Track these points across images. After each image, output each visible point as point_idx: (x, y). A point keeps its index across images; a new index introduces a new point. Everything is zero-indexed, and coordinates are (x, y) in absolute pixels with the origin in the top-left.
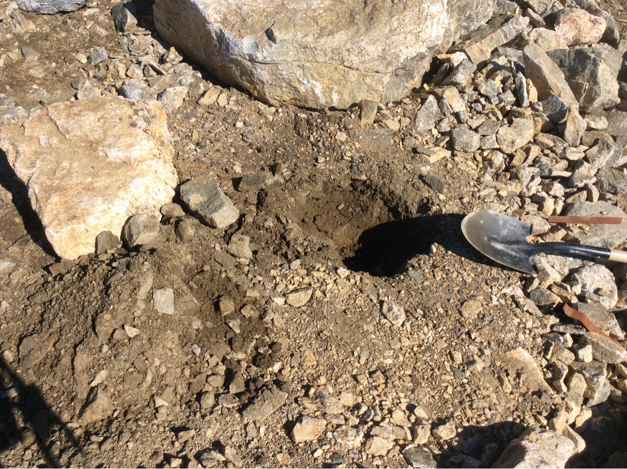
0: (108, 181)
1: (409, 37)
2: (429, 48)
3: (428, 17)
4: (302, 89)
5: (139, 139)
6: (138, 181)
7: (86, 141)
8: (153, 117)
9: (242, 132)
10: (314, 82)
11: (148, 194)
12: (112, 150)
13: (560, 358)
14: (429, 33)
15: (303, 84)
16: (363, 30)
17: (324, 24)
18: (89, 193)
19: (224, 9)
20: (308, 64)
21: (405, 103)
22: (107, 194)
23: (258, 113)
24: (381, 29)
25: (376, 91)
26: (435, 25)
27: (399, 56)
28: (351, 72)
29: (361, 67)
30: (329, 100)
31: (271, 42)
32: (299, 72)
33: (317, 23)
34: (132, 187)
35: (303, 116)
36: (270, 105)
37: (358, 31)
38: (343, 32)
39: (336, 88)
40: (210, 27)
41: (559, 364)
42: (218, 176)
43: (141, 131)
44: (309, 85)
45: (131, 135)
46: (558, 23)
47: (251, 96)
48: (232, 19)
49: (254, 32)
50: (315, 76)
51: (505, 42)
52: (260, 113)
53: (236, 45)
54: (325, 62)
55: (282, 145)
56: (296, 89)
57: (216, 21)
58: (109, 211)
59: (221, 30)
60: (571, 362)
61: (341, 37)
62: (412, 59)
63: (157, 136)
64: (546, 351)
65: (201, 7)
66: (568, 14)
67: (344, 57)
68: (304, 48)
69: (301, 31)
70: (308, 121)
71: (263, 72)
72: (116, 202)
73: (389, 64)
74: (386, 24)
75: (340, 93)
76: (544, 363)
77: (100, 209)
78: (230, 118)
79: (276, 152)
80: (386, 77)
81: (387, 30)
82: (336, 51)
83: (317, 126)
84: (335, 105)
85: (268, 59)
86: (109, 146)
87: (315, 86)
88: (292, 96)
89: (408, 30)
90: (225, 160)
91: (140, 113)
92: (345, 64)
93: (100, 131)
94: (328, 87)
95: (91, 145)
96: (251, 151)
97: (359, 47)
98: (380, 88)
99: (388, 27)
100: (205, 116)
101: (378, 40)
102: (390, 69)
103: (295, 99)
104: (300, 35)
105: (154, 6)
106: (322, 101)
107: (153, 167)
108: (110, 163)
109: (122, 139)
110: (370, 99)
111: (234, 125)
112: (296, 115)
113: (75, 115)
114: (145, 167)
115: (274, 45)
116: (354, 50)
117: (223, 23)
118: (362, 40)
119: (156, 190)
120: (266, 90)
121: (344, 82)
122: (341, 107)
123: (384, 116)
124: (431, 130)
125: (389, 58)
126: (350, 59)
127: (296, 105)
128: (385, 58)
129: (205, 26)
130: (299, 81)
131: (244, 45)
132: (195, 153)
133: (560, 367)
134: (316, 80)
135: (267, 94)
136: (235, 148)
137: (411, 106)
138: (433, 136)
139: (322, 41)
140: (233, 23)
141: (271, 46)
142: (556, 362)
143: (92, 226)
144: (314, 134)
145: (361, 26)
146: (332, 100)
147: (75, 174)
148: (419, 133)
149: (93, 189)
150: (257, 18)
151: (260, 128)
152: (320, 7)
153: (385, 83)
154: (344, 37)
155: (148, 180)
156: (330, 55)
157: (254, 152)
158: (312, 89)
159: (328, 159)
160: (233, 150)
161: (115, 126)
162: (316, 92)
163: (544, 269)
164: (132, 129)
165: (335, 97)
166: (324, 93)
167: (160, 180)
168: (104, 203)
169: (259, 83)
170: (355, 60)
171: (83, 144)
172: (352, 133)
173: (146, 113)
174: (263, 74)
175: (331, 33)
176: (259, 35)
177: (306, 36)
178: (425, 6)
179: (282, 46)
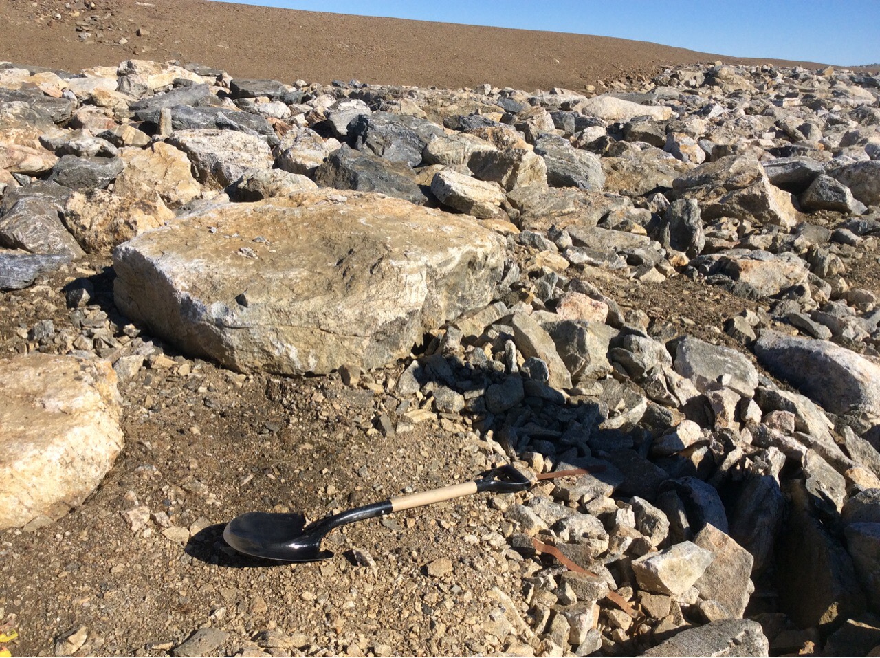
0: (43, 429)
1: (387, 303)
2: (408, 313)
3: (407, 286)
4: (276, 353)
5: (83, 390)
6: (76, 430)
7: (22, 393)
8: (103, 375)
9: (204, 397)
10: (289, 346)
11: (87, 444)
12: (52, 400)
13: (541, 601)
14: (408, 300)
15: (277, 348)
16: (340, 296)
17: (300, 292)
18: (20, 440)
19: (194, 278)
20: (282, 328)
21: (388, 369)
22: (42, 441)
23: (226, 380)
24: (360, 293)
25: (357, 355)
26: (414, 293)
27: (376, 319)
28: (328, 335)
29: (338, 330)
30: (305, 364)
31: (242, 306)
32: (272, 336)
33: (293, 290)
34: (70, 435)
35: (277, 381)
36: (240, 373)
37: (335, 297)
38: (319, 298)
39: (312, 352)
40: (177, 295)
41: (540, 607)
42: (172, 437)
43: (87, 384)
44: (283, 349)
45: (75, 387)
46: (560, 306)
47: (218, 365)
48: (201, 286)
49: (223, 296)
50: (290, 339)
52: (228, 381)
53: (204, 310)
54: (301, 326)
55: (250, 408)
56: (269, 354)
57: (184, 289)
58: (40, 457)
59: (188, 298)
60: (553, 604)
61: (316, 302)
62: (391, 323)
63: (105, 394)
64: (525, 593)
65: (168, 276)
66: (569, 298)
67: (320, 321)
68: (278, 312)
69: (275, 296)
70: (281, 386)
71: (232, 337)
72: (50, 448)
73: (367, 327)
74: (363, 291)
75: (317, 357)
76: (526, 608)
77: (31, 454)
78: (190, 385)
79: (242, 416)
80: (365, 341)
81: (365, 296)
82: (312, 315)
83: (291, 389)
84: (312, 369)
85: (239, 323)
86: (49, 397)
87: (290, 350)
88: (264, 362)
89: (386, 296)
90: (181, 423)
91: (88, 370)
92: (322, 327)
93: (39, 384)
94: (304, 352)
95: (28, 397)
96: (213, 415)
97: (336, 311)
98: (360, 351)
99: (366, 294)
100: (162, 383)
101: (355, 305)
102: (369, 332)
103: (268, 365)
104: (273, 300)
105: (115, 281)
106: (298, 365)
107: (96, 418)
108: (48, 414)
109: (64, 391)
110: (350, 363)
111: (196, 391)
112: (269, 381)
113: (13, 369)
114: (86, 417)
115: (245, 309)
116: (330, 314)
117: (191, 291)
118: (339, 305)
119: (96, 441)
120: (236, 356)
121: (321, 346)
122: (319, 372)
123: (365, 380)
124: (415, 394)
125: (366, 321)
126: (327, 322)
127: (269, 372)
128: (362, 322)
129: (171, 295)
130: (273, 345)
131: (215, 309)
132: (147, 416)
133: (541, 610)
134: (291, 344)
135: (237, 360)
136: (194, 411)
137: (393, 371)
138: (418, 399)
139: (297, 305)
140: (203, 290)
141: (242, 310)
142: (538, 604)
143: (19, 471)
144: (288, 397)
145: (338, 293)
146: (308, 364)
147: (6, 423)
148: (403, 396)
149: (25, 437)
150: (228, 285)
151: (226, 393)
152: (297, 278)
153: (365, 347)
154: (320, 302)
155: (89, 430)
156: (305, 318)
157: (217, 417)
158: (287, 353)
159: (301, 420)
160: (192, 414)
161: (57, 380)
162: (291, 356)
163: (527, 516)
164: (77, 383)
165: (312, 361)
166: (299, 357)
167: (102, 432)
168: (35, 448)
169: (228, 348)
170: (332, 323)
171: (19, 396)
172: (328, 394)
173: (94, 369)
174: (234, 339)
175: (307, 298)
176: (230, 300)
177: (279, 300)
178: (404, 275)
179: (254, 310)
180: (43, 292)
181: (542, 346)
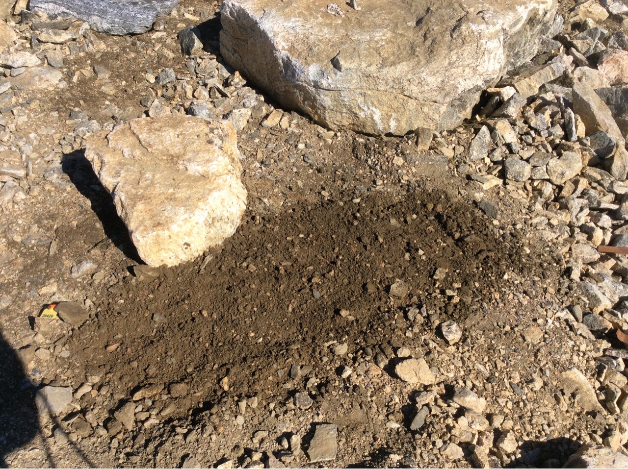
0: (189, 192)
1: (467, 70)
2: (485, 81)
3: (486, 52)
4: (362, 115)
5: (216, 155)
6: (215, 194)
7: (167, 155)
8: (226, 136)
9: (303, 153)
10: (374, 109)
11: (224, 207)
12: (192, 164)
13: (612, 381)
14: (486, 67)
15: (363, 110)
16: (423, 62)
17: (386, 55)
18: (172, 203)
19: (292, 38)
20: (369, 92)
21: (459, 133)
22: (189, 204)
23: (318, 136)
24: (441, 62)
25: (432, 120)
26: (492, 60)
27: (457, 88)
28: (410, 101)
29: (420, 97)
30: (387, 126)
31: (336, 70)
32: (360, 99)
33: (380, 54)
34: (210, 199)
35: (361, 140)
36: (329, 130)
37: (418, 63)
38: (405, 63)
39: (394, 115)
40: (278, 54)
41: (612, 387)
42: (283, 193)
43: (217, 148)
44: (369, 112)
45: (208, 151)
46: (602, 63)
47: (311, 119)
48: (299, 47)
49: (319, 60)
50: (376, 103)
51: (553, 78)
52: (319, 136)
53: (303, 72)
54: (386, 91)
55: (341, 166)
56: (356, 115)
57: (284, 49)
58: (190, 220)
59: (288, 58)
60: (623, 385)
61: (403, 68)
62: (469, 90)
63: (229, 153)
64: (599, 373)
65: (270, 35)
66: (611, 54)
67: (405, 87)
68: (367, 77)
69: (365, 61)
70: (366, 145)
71: (325, 98)
72: (197, 212)
73: (446, 95)
74: (445, 57)
75: (397, 120)
76: (598, 385)
77: (183, 217)
78: (292, 140)
79: (335, 173)
80: (443, 107)
81: (446, 63)
82: (397, 81)
83: (374, 150)
84: (392, 131)
85: (333, 86)
86: (189, 160)
87: (374, 113)
88: (351, 121)
89: (466, 63)
90: (288, 179)
91: (216, 132)
92: (405, 93)
93: (180, 146)
94: (387, 115)
95: (172, 159)
96: (311, 171)
97: (420, 78)
98: (437, 117)
99: (447, 60)
100: (268, 137)
101: (438, 72)
102: (448, 99)
103: (354, 124)
104: (364, 65)
105: (221, 32)
106: (380, 127)
107: (228, 181)
108: (190, 177)
109: (201, 155)
110: (425, 127)
111: (296, 146)
112: (354, 139)
113: (156, 130)
114: (221, 181)
115: (339, 73)
116: (414, 80)
117: (290, 51)
118: (423, 72)
119: (230, 203)
120: (327, 116)
121: (402, 110)
122: (398, 133)
123: (439, 143)
124: (483, 159)
125: (447, 89)
126: (410, 88)
127: (354, 130)
128: (443, 89)
129: (272, 52)
130: (360, 108)
131: (312, 72)
132: (260, 171)
133: (613, 389)
134: (376, 107)
135: (327, 118)
136: (297, 167)
137: (465, 135)
138: (486, 164)
139: (385, 71)
140: (300, 51)
141: (336, 74)
142: (609, 384)
143: (175, 233)
144: (372, 157)
145: (422, 58)
146: (389, 126)
147: (158, 185)
148: (472, 161)
149: (175, 199)
150: (323, 47)
151: (320, 150)
152: (382, 39)
153: (442, 112)
154: (406, 68)
155: (224, 193)
156: (391, 84)
157: (314, 172)
158: (372, 115)
159: (385, 182)
160: (295, 170)
161: (193, 142)
162: (375, 118)
163: (596, 295)
164: (210, 146)
165: (393, 124)
166: (382, 119)
167: (233, 194)
168: (185, 212)
169: (321, 108)
170: (414, 89)
171: (165, 158)
172: (408, 158)
173: (220, 131)
174: (326, 99)
175: (393, 64)
176: (325, 63)
177: (369, 65)
178: (483, 41)
179: (346, 75)
180: (161, 38)
181: (600, 113)
